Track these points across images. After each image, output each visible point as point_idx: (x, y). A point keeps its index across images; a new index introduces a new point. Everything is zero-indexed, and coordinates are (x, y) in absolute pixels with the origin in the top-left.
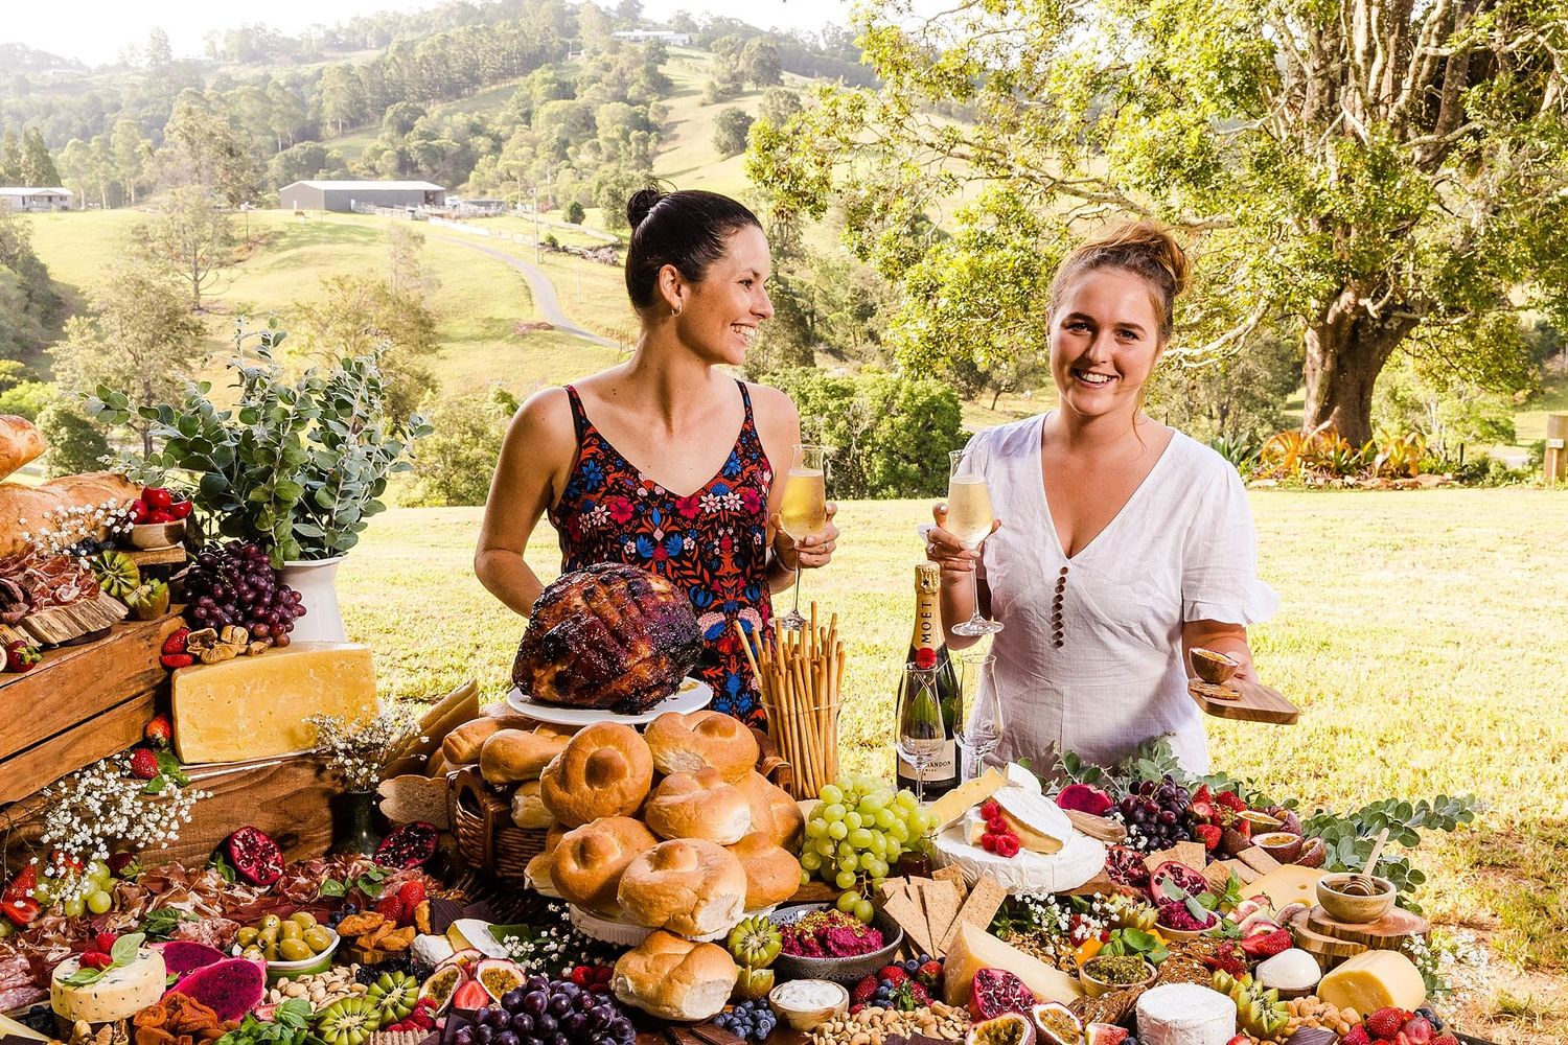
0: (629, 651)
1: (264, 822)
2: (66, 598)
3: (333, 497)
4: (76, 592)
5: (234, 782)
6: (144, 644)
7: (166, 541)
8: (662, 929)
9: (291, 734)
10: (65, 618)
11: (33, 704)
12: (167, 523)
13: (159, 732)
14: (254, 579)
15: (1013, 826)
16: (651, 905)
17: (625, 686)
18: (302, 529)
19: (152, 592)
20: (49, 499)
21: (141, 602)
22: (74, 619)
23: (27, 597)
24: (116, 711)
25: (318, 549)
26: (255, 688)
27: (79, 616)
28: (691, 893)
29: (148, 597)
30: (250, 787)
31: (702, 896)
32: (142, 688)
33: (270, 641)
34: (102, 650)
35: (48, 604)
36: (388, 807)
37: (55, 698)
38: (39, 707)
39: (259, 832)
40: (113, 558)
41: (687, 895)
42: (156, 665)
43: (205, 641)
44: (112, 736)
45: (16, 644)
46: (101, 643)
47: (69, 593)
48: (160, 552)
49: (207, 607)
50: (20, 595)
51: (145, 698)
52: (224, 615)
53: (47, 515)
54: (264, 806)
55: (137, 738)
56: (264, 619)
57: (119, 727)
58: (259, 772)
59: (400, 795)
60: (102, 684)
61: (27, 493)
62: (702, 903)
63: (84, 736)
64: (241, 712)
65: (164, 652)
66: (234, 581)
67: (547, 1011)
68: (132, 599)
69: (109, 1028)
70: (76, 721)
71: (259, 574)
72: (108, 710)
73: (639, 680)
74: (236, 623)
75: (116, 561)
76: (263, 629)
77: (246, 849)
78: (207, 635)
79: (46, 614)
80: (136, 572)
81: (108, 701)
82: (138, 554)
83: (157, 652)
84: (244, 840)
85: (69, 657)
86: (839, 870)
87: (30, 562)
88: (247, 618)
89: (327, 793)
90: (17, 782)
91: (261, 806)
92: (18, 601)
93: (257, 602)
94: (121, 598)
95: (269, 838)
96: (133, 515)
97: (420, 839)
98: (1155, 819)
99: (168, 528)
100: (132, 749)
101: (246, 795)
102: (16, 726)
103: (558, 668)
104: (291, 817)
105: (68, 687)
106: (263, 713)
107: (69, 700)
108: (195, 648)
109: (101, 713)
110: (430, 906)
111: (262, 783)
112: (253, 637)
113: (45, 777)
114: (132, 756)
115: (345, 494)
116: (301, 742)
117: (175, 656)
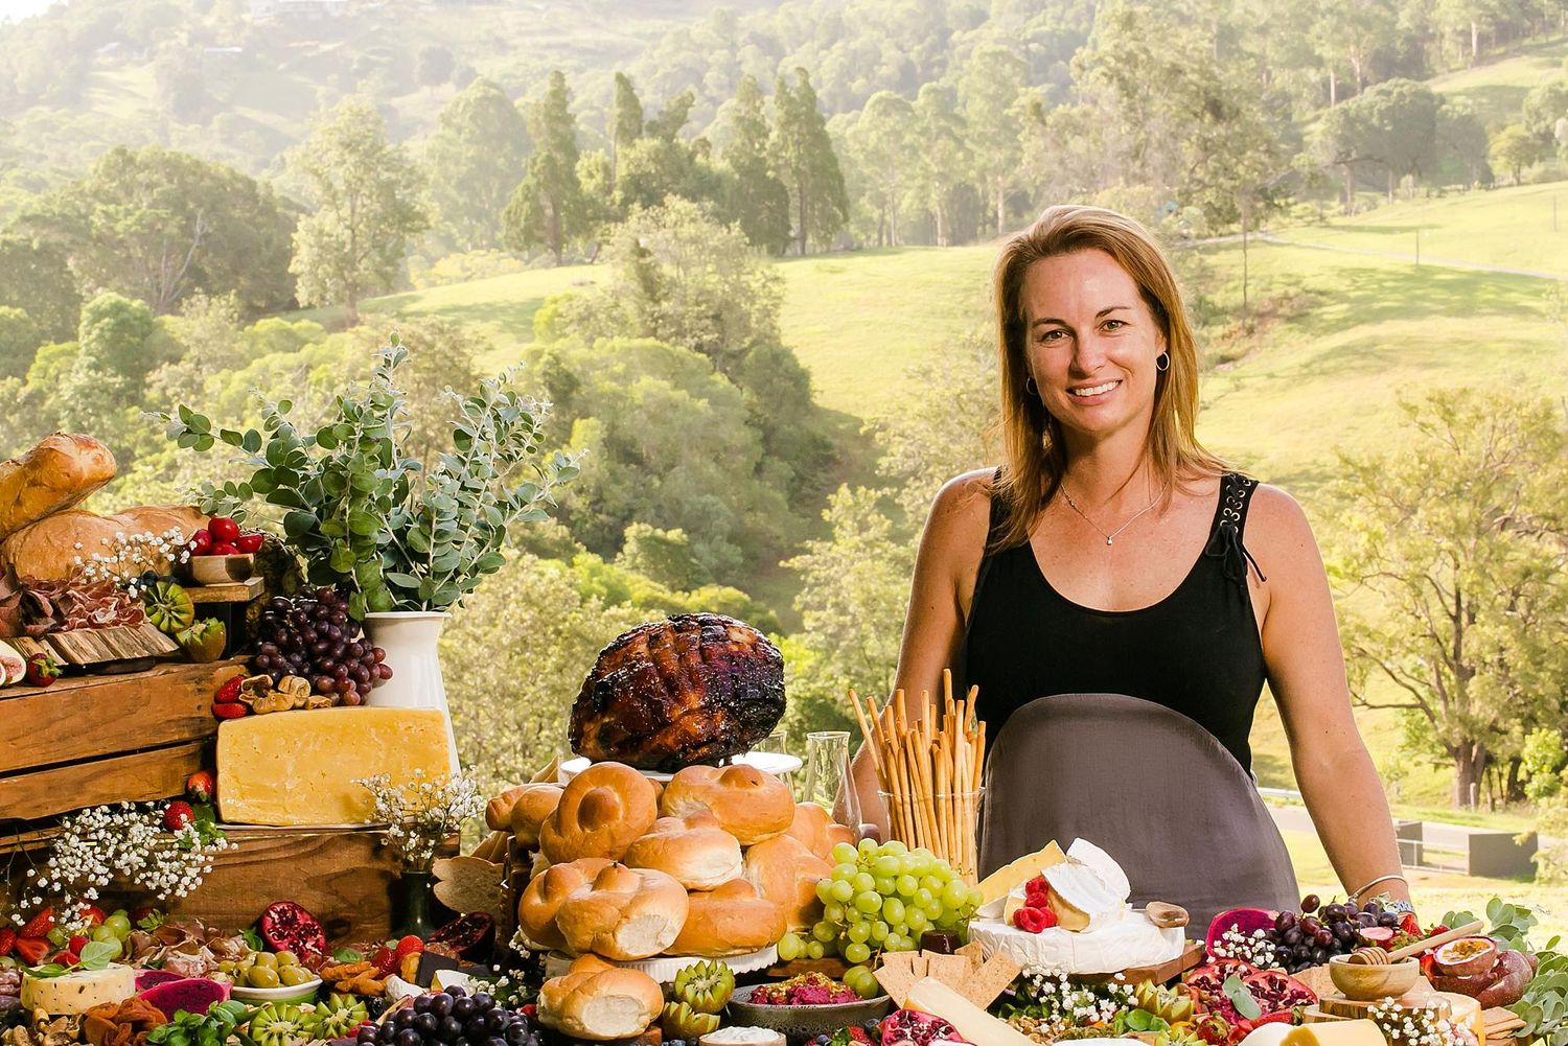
0: (677, 700)
1: (313, 901)
2: (100, 620)
3: (427, 539)
4: (112, 615)
5: (278, 849)
6: (191, 687)
7: (227, 576)
8: (591, 952)
9: (347, 804)
10: (98, 641)
11: (51, 722)
12: (230, 556)
13: (200, 786)
14: (326, 626)
15: (1055, 903)
16: (576, 922)
17: (670, 741)
18: (399, 579)
19: (206, 630)
20: (113, 526)
21: (192, 639)
22: (108, 644)
23: (57, 613)
24: (152, 753)
25: (412, 599)
26: (307, 744)
27: (112, 641)
28: (616, 911)
29: (201, 637)
30: (297, 858)
31: (625, 914)
32: (186, 735)
33: (336, 696)
34: (138, 682)
35: (82, 626)
36: (441, 891)
37: (75, 721)
38: (57, 726)
39: (302, 910)
40: (167, 589)
41: (611, 912)
42: (207, 713)
43: (261, 690)
44: (148, 778)
45: (37, 656)
46: (138, 675)
47: (105, 617)
48: (221, 589)
49: (270, 655)
50: (50, 610)
51: (192, 748)
52: (288, 665)
53: (105, 541)
54: (312, 883)
55: (177, 791)
56: (330, 673)
57: (155, 771)
58: (307, 841)
59: (457, 880)
60: (135, 719)
61: (89, 519)
62: (624, 921)
63: (109, 771)
64: (290, 770)
65: (217, 701)
66: (299, 625)
67: (451, 1014)
68: (183, 637)
69: (65, 1020)
70: (100, 752)
71: (331, 622)
72: (142, 750)
73: (686, 733)
74: (299, 674)
75: (170, 593)
76: (327, 682)
77: (281, 922)
78: (262, 681)
79: (76, 634)
80: (191, 608)
81: (141, 740)
82: (198, 590)
83: (208, 698)
84: (282, 913)
85: (95, 682)
86: (848, 941)
87: (77, 584)
88: (313, 669)
89: (384, 874)
90: (26, 799)
91: (308, 881)
92: (46, 616)
93: (328, 653)
94: (171, 634)
95: (313, 919)
96: (193, 545)
97: (472, 929)
98: (1311, 942)
99: (230, 562)
100: (172, 800)
101: (292, 866)
102: (30, 740)
103: (607, 720)
104: (343, 900)
105: (92, 713)
106: (315, 774)
107: (94, 726)
108: (249, 696)
109: (133, 752)
110: (421, 959)
111: (311, 854)
112: (316, 691)
113: (60, 803)
114: (168, 806)
115: (440, 534)
116: (358, 813)
117: (228, 705)
